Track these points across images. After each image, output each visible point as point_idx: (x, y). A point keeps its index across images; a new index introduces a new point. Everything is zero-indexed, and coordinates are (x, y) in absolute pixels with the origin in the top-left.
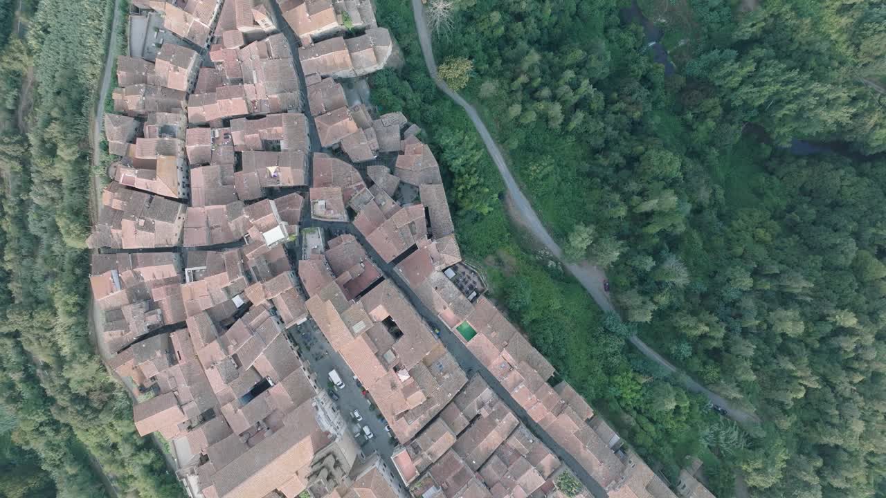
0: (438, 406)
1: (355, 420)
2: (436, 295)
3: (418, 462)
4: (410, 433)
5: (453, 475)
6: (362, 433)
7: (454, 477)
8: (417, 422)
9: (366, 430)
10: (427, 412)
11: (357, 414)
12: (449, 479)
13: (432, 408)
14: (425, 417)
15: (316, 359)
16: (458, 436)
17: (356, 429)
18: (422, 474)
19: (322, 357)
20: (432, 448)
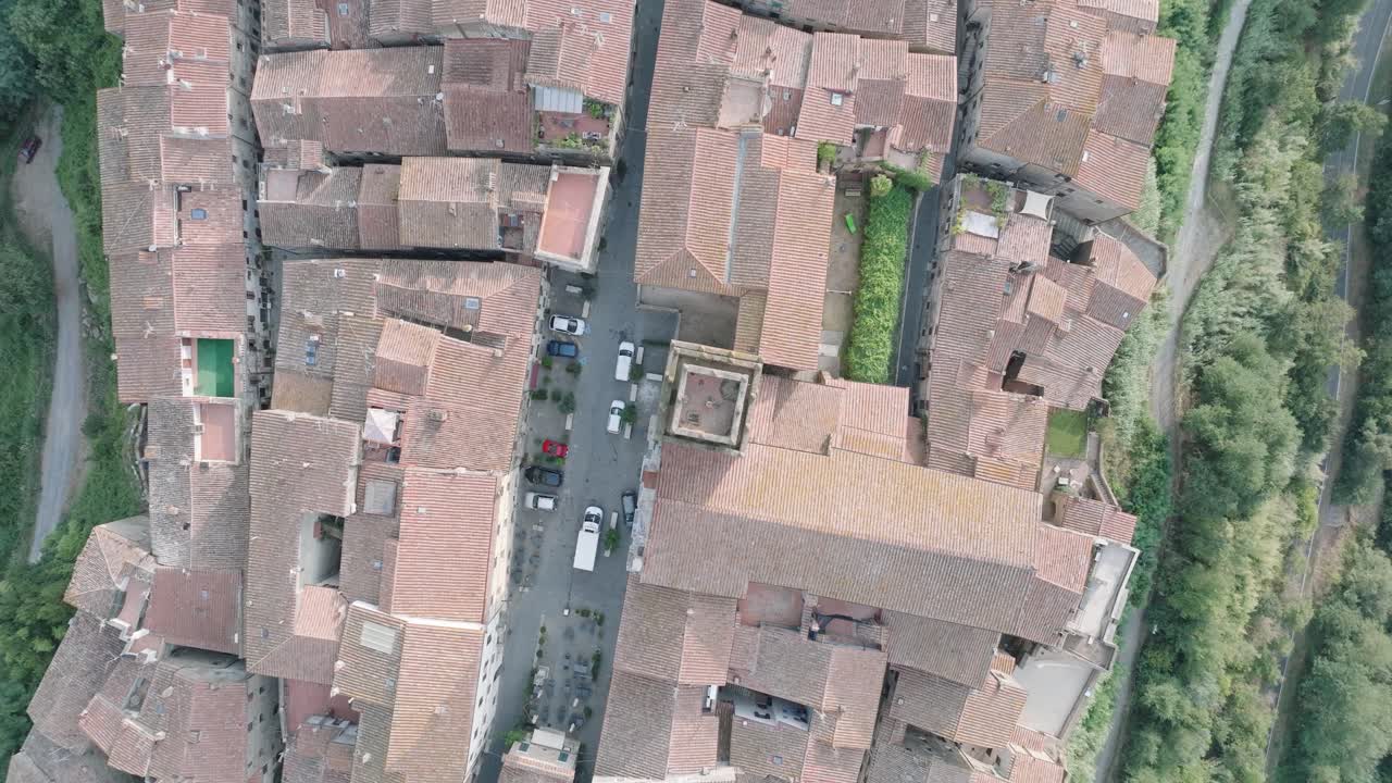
0: (381, 275)
1: (630, 414)
2: (197, 513)
3: (527, 197)
4: (497, 277)
5: (484, 90)
6: (637, 373)
7: (485, 81)
8: (460, 288)
9: (623, 369)
10: (417, 287)
11: (614, 423)
12: (498, 88)
13: (398, 283)
14: (431, 279)
15: (601, 622)
16: (397, 161)
17: (646, 392)
18: (546, 162)
19: (585, 613)
20: (467, 196)
